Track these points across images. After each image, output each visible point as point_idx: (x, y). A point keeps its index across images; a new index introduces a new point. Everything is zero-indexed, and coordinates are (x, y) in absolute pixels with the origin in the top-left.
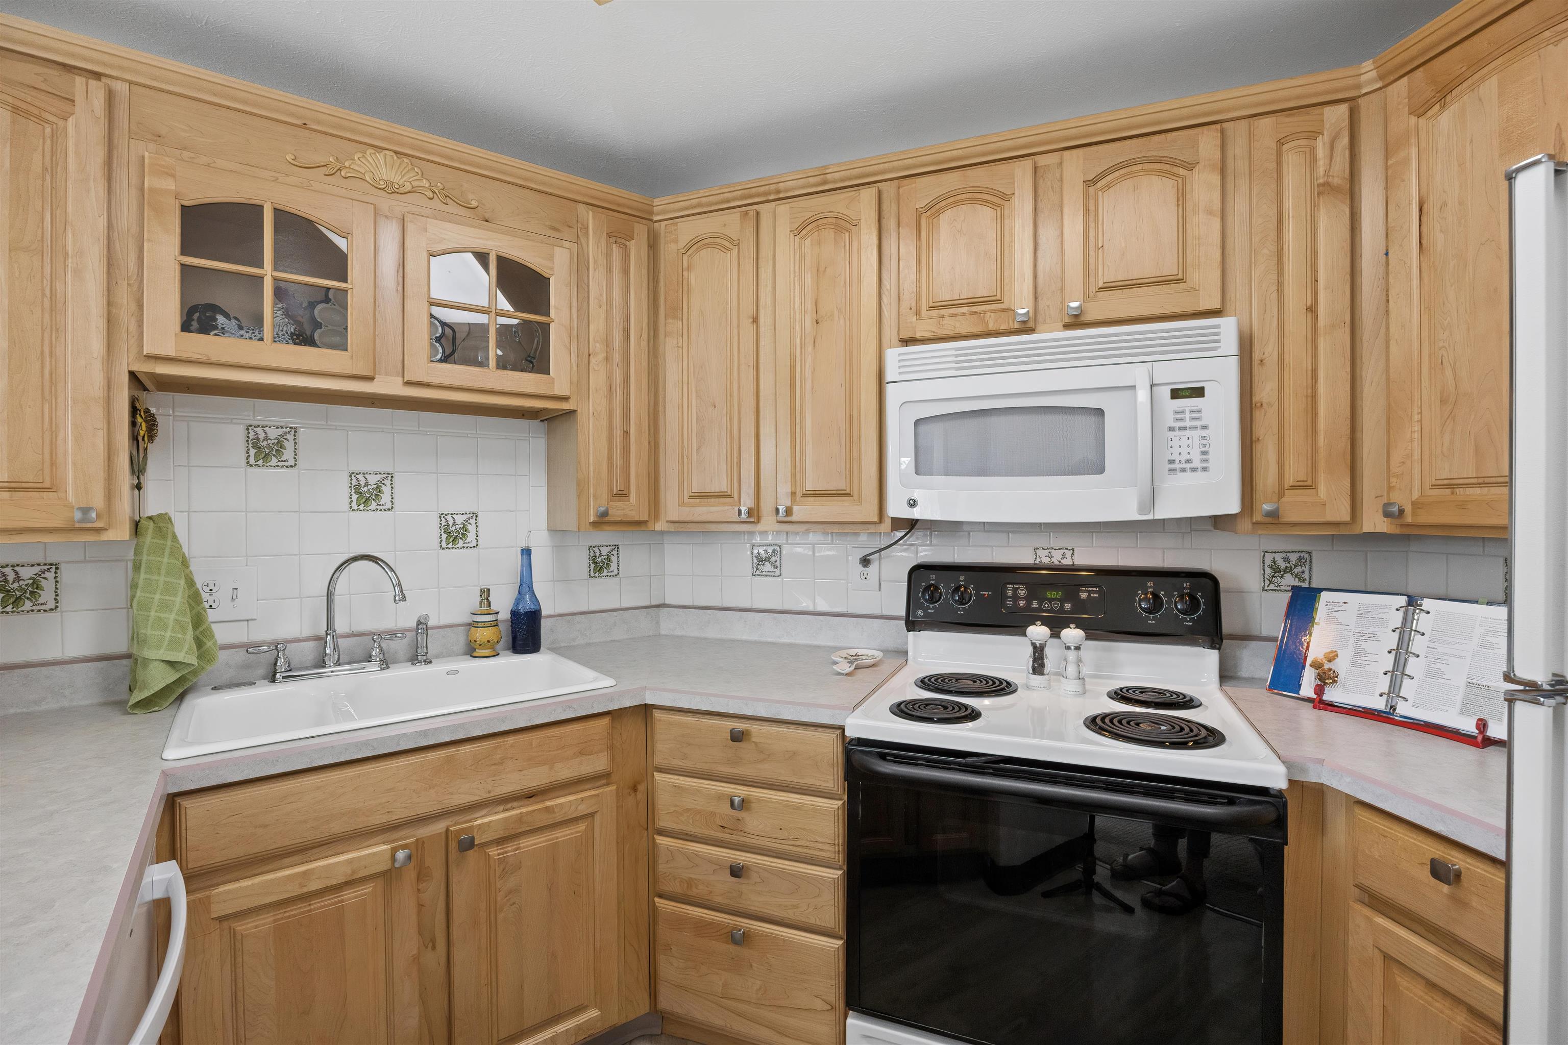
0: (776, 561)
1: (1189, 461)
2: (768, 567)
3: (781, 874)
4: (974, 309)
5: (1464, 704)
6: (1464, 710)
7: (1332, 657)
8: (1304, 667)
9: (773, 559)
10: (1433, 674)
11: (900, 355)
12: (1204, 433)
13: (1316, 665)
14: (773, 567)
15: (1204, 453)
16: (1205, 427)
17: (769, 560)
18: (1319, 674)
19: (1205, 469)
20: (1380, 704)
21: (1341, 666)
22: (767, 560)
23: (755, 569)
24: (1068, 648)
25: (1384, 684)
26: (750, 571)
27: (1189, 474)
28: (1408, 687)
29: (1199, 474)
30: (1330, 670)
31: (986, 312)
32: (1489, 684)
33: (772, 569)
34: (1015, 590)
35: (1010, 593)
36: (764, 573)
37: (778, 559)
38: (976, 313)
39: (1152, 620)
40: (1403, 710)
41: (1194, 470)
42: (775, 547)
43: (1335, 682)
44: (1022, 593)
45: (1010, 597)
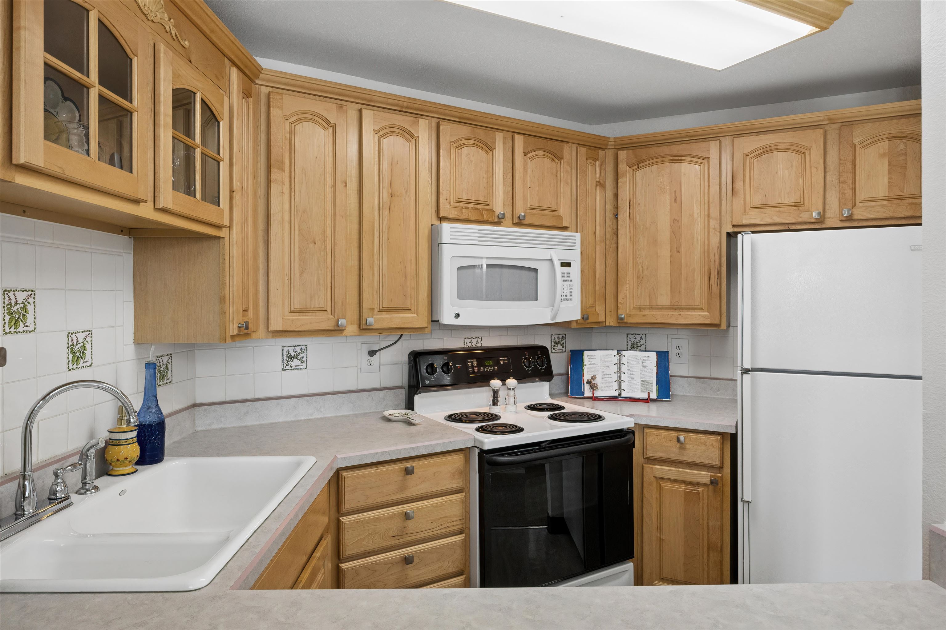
0: (303, 357)
1: (566, 296)
2: (296, 362)
3: (433, 550)
4: (476, 206)
5: (641, 388)
6: (642, 391)
7: (593, 378)
8: (584, 384)
9: (299, 357)
10: (631, 379)
11: (451, 228)
12: (571, 283)
13: (589, 382)
14: (300, 362)
15: (571, 292)
16: (571, 281)
17: (297, 356)
18: (590, 386)
19: (571, 300)
20: (616, 394)
21: (598, 381)
22: (295, 357)
23: (285, 365)
24: (509, 389)
25: (616, 386)
26: (280, 367)
27: (566, 301)
28: (624, 386)
29: (569, 301)
30: (594, 383)
31: (483, 209)
32: (647, 380)
33: (300, 364)
34: (472, 362)
35: (470, 364)
36: (293, 368)
37: (305, 356)
38: (477, 209)
39: (530, 371)
40: (624, 394)
41: (568, 300)
42: (302, 347)
43: (597, 388)
44: (475, 363)
45: (470, 367)
